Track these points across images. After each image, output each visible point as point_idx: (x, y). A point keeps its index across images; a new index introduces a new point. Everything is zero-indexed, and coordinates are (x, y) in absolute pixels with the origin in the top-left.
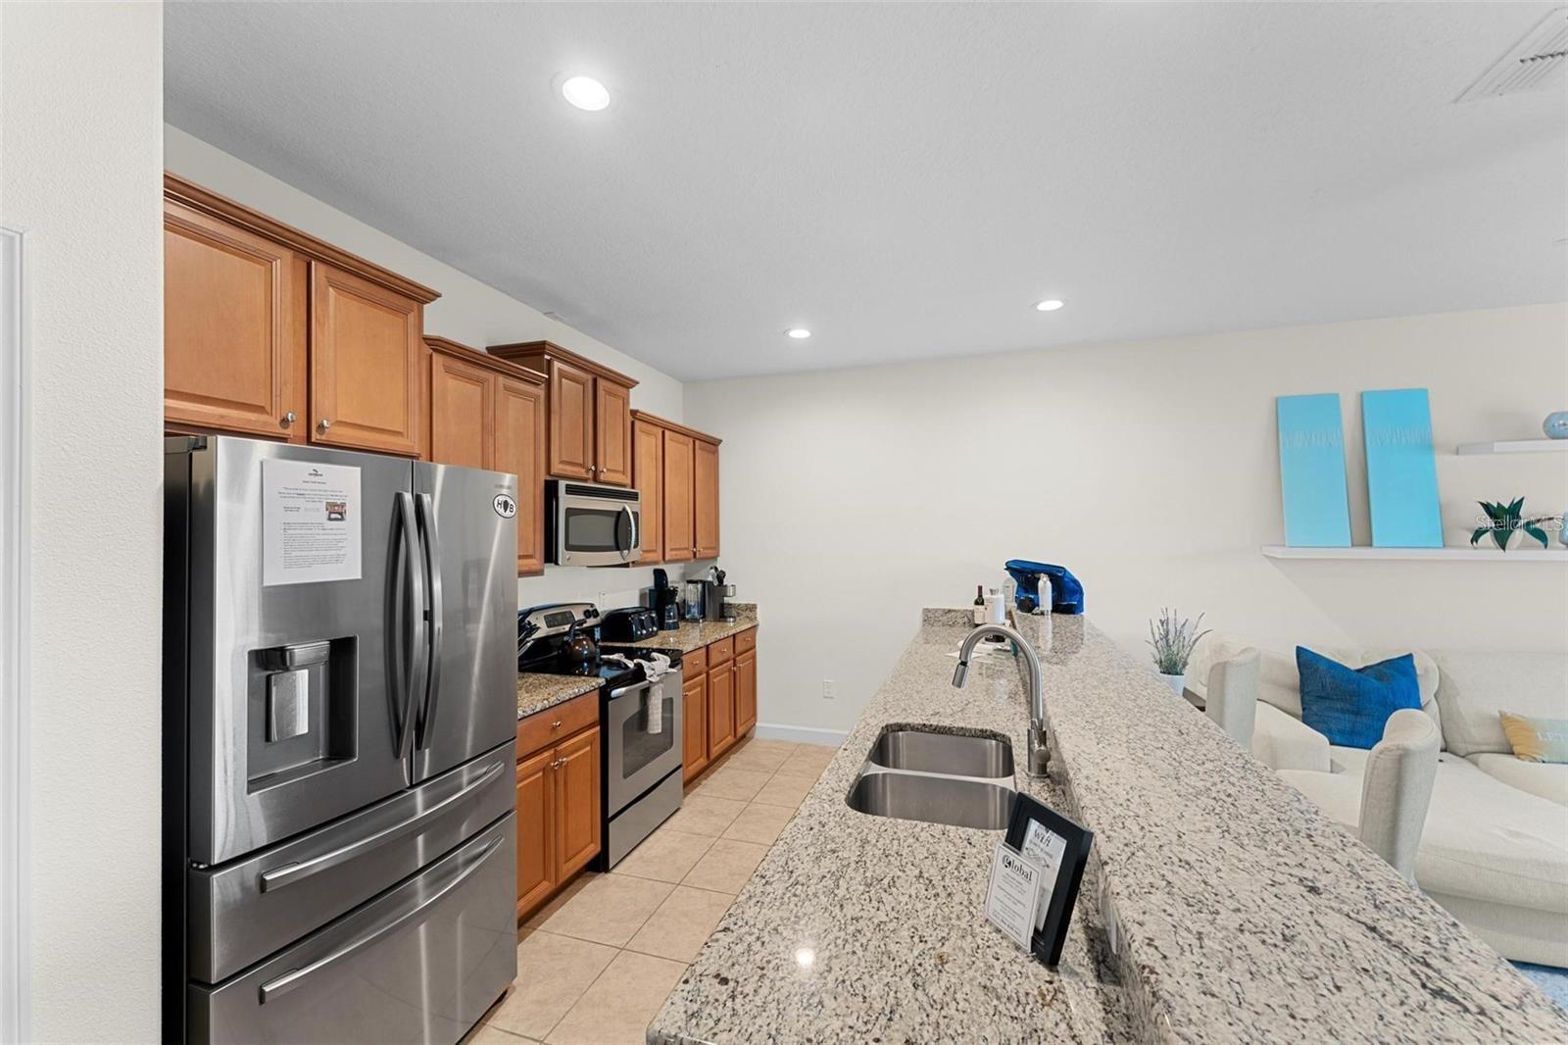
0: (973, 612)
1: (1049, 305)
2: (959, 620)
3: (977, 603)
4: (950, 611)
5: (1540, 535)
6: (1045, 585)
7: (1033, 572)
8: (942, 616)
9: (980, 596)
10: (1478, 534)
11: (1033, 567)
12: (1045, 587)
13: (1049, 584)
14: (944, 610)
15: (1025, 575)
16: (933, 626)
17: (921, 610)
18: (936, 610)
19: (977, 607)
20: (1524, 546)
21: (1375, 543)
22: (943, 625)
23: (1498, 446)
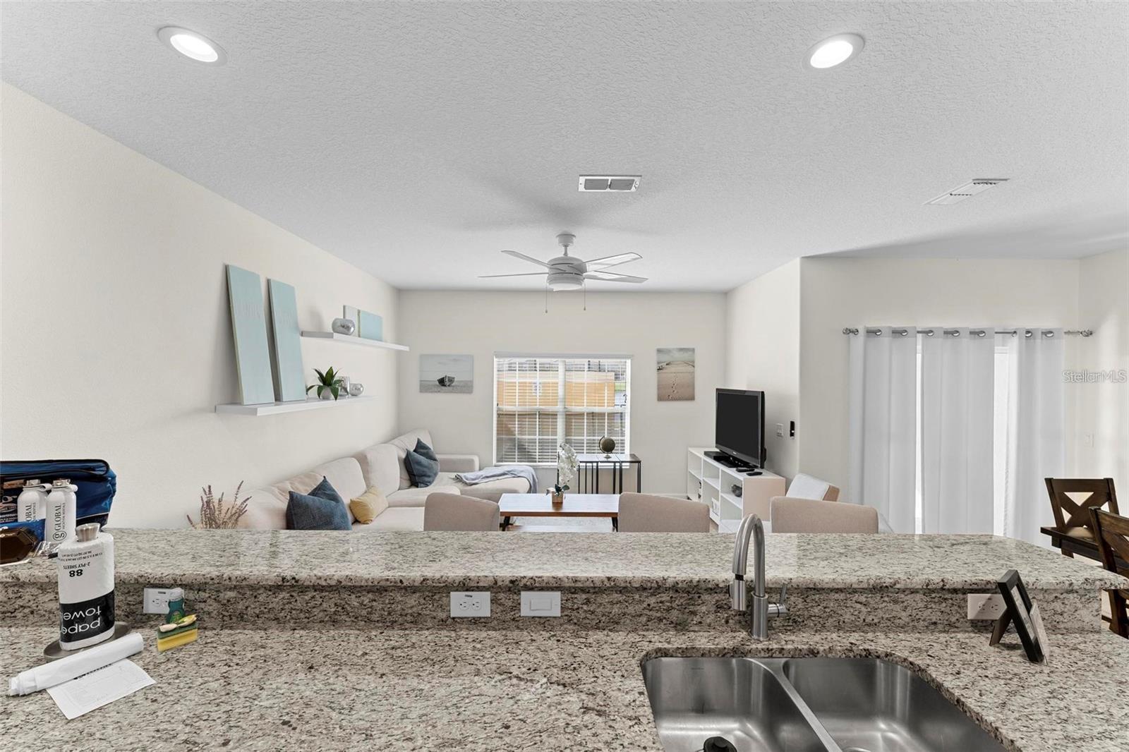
21: (284, 398)
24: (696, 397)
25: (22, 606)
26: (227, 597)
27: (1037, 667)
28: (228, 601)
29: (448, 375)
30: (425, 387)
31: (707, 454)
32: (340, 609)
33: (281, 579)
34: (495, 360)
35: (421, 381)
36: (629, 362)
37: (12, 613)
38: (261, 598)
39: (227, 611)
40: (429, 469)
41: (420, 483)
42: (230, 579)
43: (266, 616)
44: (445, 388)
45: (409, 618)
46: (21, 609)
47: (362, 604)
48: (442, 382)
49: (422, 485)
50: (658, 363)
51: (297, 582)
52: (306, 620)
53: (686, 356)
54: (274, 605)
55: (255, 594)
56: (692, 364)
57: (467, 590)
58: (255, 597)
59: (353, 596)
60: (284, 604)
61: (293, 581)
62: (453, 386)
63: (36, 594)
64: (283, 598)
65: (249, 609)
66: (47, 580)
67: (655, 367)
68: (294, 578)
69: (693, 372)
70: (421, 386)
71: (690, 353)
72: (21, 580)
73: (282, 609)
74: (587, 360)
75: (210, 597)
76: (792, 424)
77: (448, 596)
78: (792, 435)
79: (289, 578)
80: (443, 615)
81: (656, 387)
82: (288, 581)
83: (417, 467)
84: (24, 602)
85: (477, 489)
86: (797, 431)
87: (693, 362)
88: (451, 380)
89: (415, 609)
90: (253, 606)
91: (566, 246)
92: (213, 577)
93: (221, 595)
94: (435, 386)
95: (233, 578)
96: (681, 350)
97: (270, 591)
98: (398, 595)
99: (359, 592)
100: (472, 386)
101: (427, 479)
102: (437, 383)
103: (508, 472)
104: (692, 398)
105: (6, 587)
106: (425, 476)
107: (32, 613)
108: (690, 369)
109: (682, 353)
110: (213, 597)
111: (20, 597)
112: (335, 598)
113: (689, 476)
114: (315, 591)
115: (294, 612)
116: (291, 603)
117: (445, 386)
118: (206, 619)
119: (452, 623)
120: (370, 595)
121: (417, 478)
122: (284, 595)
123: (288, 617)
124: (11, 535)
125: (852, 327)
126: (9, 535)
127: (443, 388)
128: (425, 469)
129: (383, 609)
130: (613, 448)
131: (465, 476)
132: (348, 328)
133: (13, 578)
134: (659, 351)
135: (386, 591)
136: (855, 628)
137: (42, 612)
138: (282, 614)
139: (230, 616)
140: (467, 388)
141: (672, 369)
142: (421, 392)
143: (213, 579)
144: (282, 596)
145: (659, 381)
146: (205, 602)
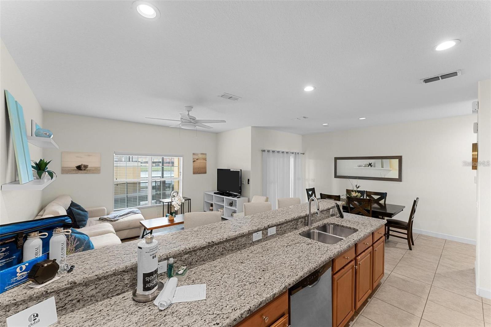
24: (207, 172)
25: (70, 301)
26: (185, 258)
27: (342, 219)
28: (185, 259)
29: (83, 164)
30: (65, 171)
31: (215, 193)
32: (224, 249)
33: (208, 243)
34: (115, 156)
35: (62, 167)
36: (182, 158)
37: (63, 307)
38: (198, 254)
39: (185, 264)
41: (80, 225)
42: (190, 249)
43: (200, 260)
44: (82, 171)
45: (243, 246)
46: (70, 303)
47: (230, 245)
48: (79, 168)
49: (82, 226)
50: (193, 159)
51: (213, 243)
52: (213, 257)
53: (204, 156)
54: (202, 255)
55: (196, 253)
56: (205, 159)
57: (257, 232)
58: (196, 254)
59: (228, 243)
60: (206, 254)
61: (212, 243)
62: (87, 170)
63: (81, 290)
64: (206, 251)
65: (193, 260)
66: (96, 277)
67: (192, 161)
68: (212, 242)
69: (206, 163)
70: (63, 170)
71: (205, 155)
72: (78, 283)
73: (205, 256)
74: (162, 157)
75: (178, 260)
76: (249, 180)
77: (252, 235)
78: (248, 183)
79: (211, 242)
80: (251, 242)
81: (192, 169)
82: (210, 243)
83: (78, 216)
84: (73, 297)
85: (120, 222)
86: (250, 182)
87: (206, 159)
88: (86, 167)
89: (244, 242)
90: (195, 258)
92: (183, 250)
93: (182, 257)
94: (74, 170)
95: (191, 248)
96: (202, 154)
97: (201, 250)
98: (240, 239)
99: (229, 241)
100: (100, 170)
101: (84, 223)
102: (76, 168)
103: (131, 212)
104: (206, 173)
105: (58, 293)
107: (79, 301)
108: (205, 161)
109: (202, 155)
110: (179, 260)
111: (70, 295)
112: (222, 245)
113: (205, 203)
114: (216, 245)
115: (209, 255)
116: (208, 252)
117: (81, 170)
118: (176, 270)
119: (253, 243)
120: (232, 242)
121: (77, 223)
122: (206, 250)
123: (207, 258)
124: (50, 263)
125: (264, 149)
126: (49, 264)
127: (80, 171)
128: (83, 217)
129: (236, 245)
131: (108, 218)
133: (71, 283)
134: (194, 154)
135: (237, 238)
136: (320, 220)
137: (86, 298)
138: (205, 258)
139: (186, 265)
140: (96, 170)
141: (198, 161)
142: (62, 174)
143: (183, 251)
144: (205, 251)
145: (193, 167)
146: (176, 263)
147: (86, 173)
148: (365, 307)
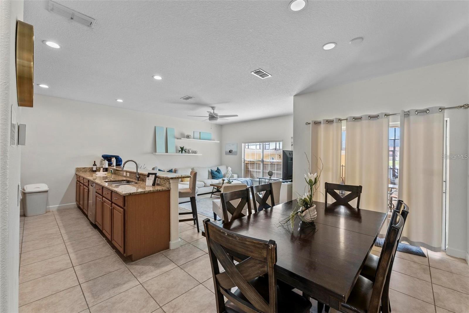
0: (92, 168)
1: (120, 101)
2: (88, 170)
3: (94, 165)
4: (85, 168)
5: (185, 151)
6: (114, 160)
7: (110, 157)
8: (82, 169)
9: (95, 163)
10: (180, 151)
11: (110, 156)
12: (114, 161)
13: (115, 160)
14: (83, 168)
15: (108, 158)
16: (79, 172)
17: (75, 168)
18: (80, 168)
19: (94, 166)
20: (184, 153)
21: (168, 152)
22: (83, 172)
23: (182, 139)
29: (231, 149)
30: (226, 154)
34: (243, 144)
40: (216, 175)
48: (230, 151)
62: (232, 153)
70: (226, 153)
88: (232, 151)
91: (214, 110)
94: (228, 153)
100: (237, 153)
106: (215, 177)
121: (213, 177)
127: (230, 153)
128: (215, 175)
130: (272, 175)
132: (189, 137)
140: (234, 153)
147: (232, 155)
148: (110, 246)
